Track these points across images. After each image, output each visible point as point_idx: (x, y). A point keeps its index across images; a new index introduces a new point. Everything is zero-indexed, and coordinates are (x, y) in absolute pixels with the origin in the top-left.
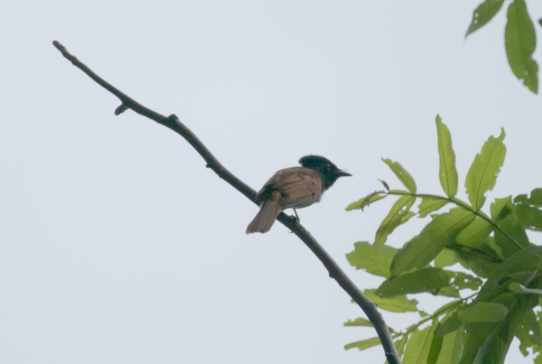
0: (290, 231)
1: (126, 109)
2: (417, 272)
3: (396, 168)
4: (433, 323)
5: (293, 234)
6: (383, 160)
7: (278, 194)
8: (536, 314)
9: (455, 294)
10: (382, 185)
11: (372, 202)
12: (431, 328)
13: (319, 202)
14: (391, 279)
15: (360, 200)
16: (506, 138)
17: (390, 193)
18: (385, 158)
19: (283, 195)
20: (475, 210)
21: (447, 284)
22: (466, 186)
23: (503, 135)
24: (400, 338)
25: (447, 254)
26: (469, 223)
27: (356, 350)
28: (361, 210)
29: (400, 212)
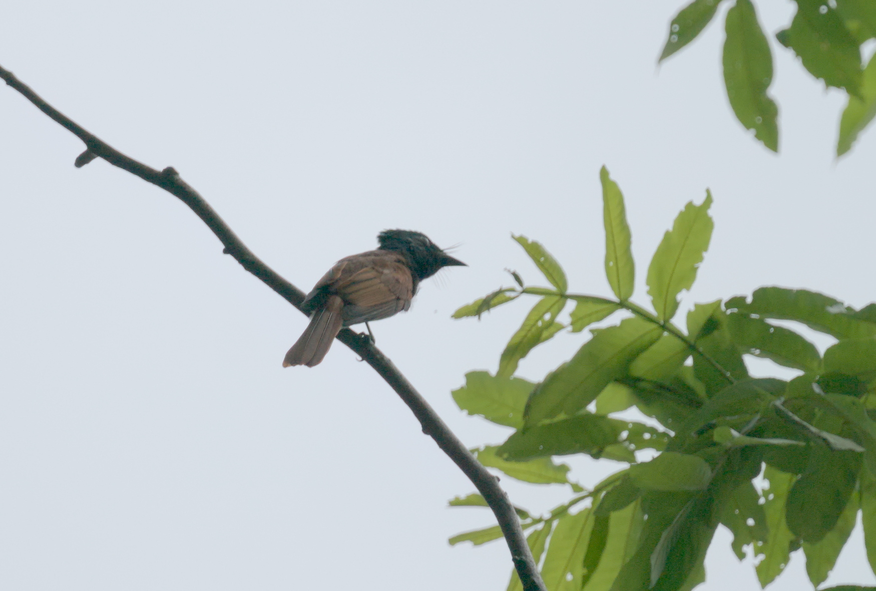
0: (360, 358)
1: (94, 158)
2: (565, 421)
3: (535, 251)
4: (593, 503)
5: (365, 363)
6: (513, 237)
7: (338, 301)
8: (760, 492)
9: (629, 457)
10: (512, 279)
11: (495, 305)
12: (587, 512)
13: (407, 310)
14: (524, 431)
15: (475, 303)
16: (713, 206)
17: (525, 291)
18: (517, 235)
19: (347, 303)
20: (662, 322)
21: (615, 441)
22: (648, 282)
23: (709, 200)
24: (540, 526)
25: (614, 392)
26: (651, 343)
27: (467, 545)
28: (477, 317)
29: (540, 323)
